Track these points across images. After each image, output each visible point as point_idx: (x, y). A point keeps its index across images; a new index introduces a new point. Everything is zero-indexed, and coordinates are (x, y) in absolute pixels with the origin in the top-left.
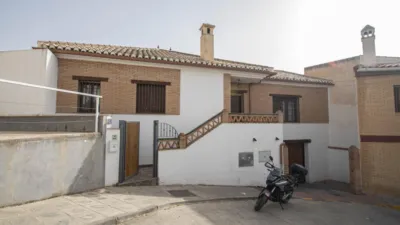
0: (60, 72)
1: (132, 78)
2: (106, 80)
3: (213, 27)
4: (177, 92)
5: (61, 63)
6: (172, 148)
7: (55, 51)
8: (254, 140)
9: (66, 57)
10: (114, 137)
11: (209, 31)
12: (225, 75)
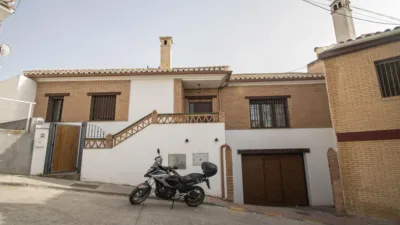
0: (38, 91)
1: (89, 91)
2: (68, 95)
3: (170, 38)
4: (127, 101)
5: (39, 85)
6: (98, 147)
7: (32, 77)
8: (187, 141)
9: (41, 80)
10: (43, 136)
11: (166, 43)
12: (176, 81)
